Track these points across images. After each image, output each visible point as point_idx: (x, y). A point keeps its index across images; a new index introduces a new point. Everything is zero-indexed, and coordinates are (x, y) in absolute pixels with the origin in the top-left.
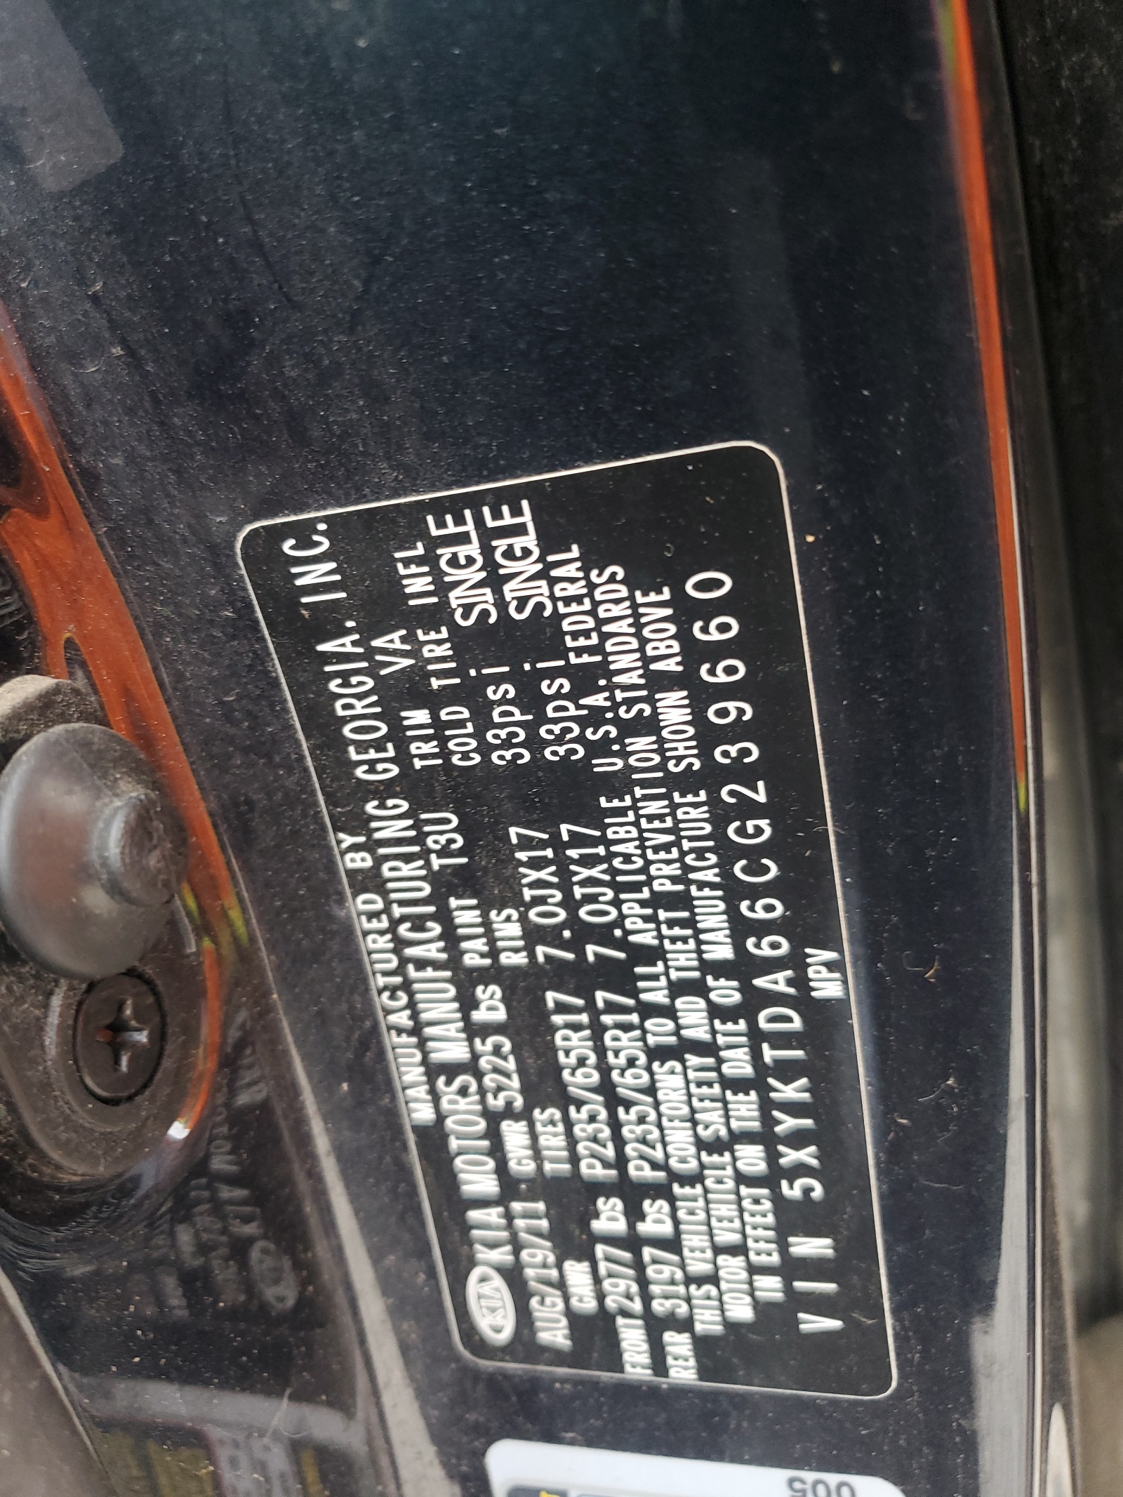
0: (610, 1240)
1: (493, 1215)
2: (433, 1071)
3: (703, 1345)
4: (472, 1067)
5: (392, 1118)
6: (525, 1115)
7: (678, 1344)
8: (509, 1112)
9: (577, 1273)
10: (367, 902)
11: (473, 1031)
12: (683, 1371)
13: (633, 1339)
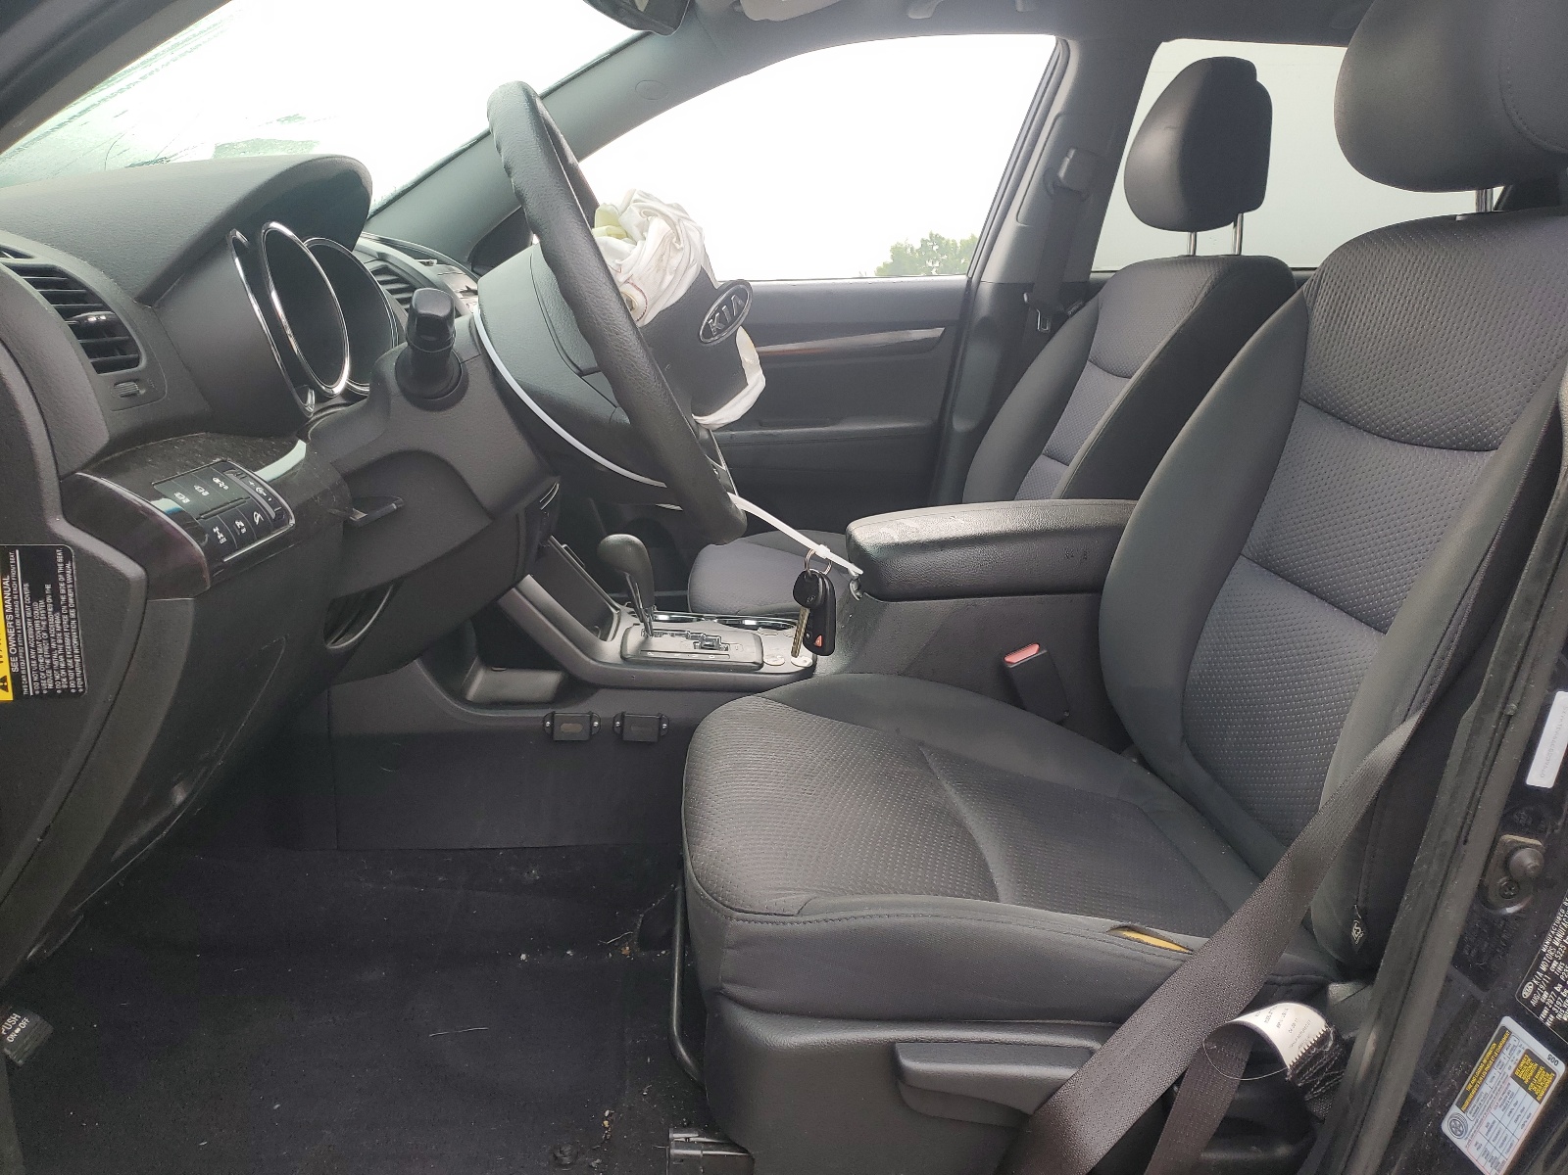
0: (1555, 991)
1: (1541, 975)
2: (1552, 945)
3: (1556, 1021)
4: (1557, 948)
5: (1540, 947)
6: (1559, 961)
7: (1552, 1017)
8: (1557, 959)
9: (1545, 995)
10: (1563, 911)
11: (1562, 942)
12: (1548, 1024)
13: (1546, 1011)
